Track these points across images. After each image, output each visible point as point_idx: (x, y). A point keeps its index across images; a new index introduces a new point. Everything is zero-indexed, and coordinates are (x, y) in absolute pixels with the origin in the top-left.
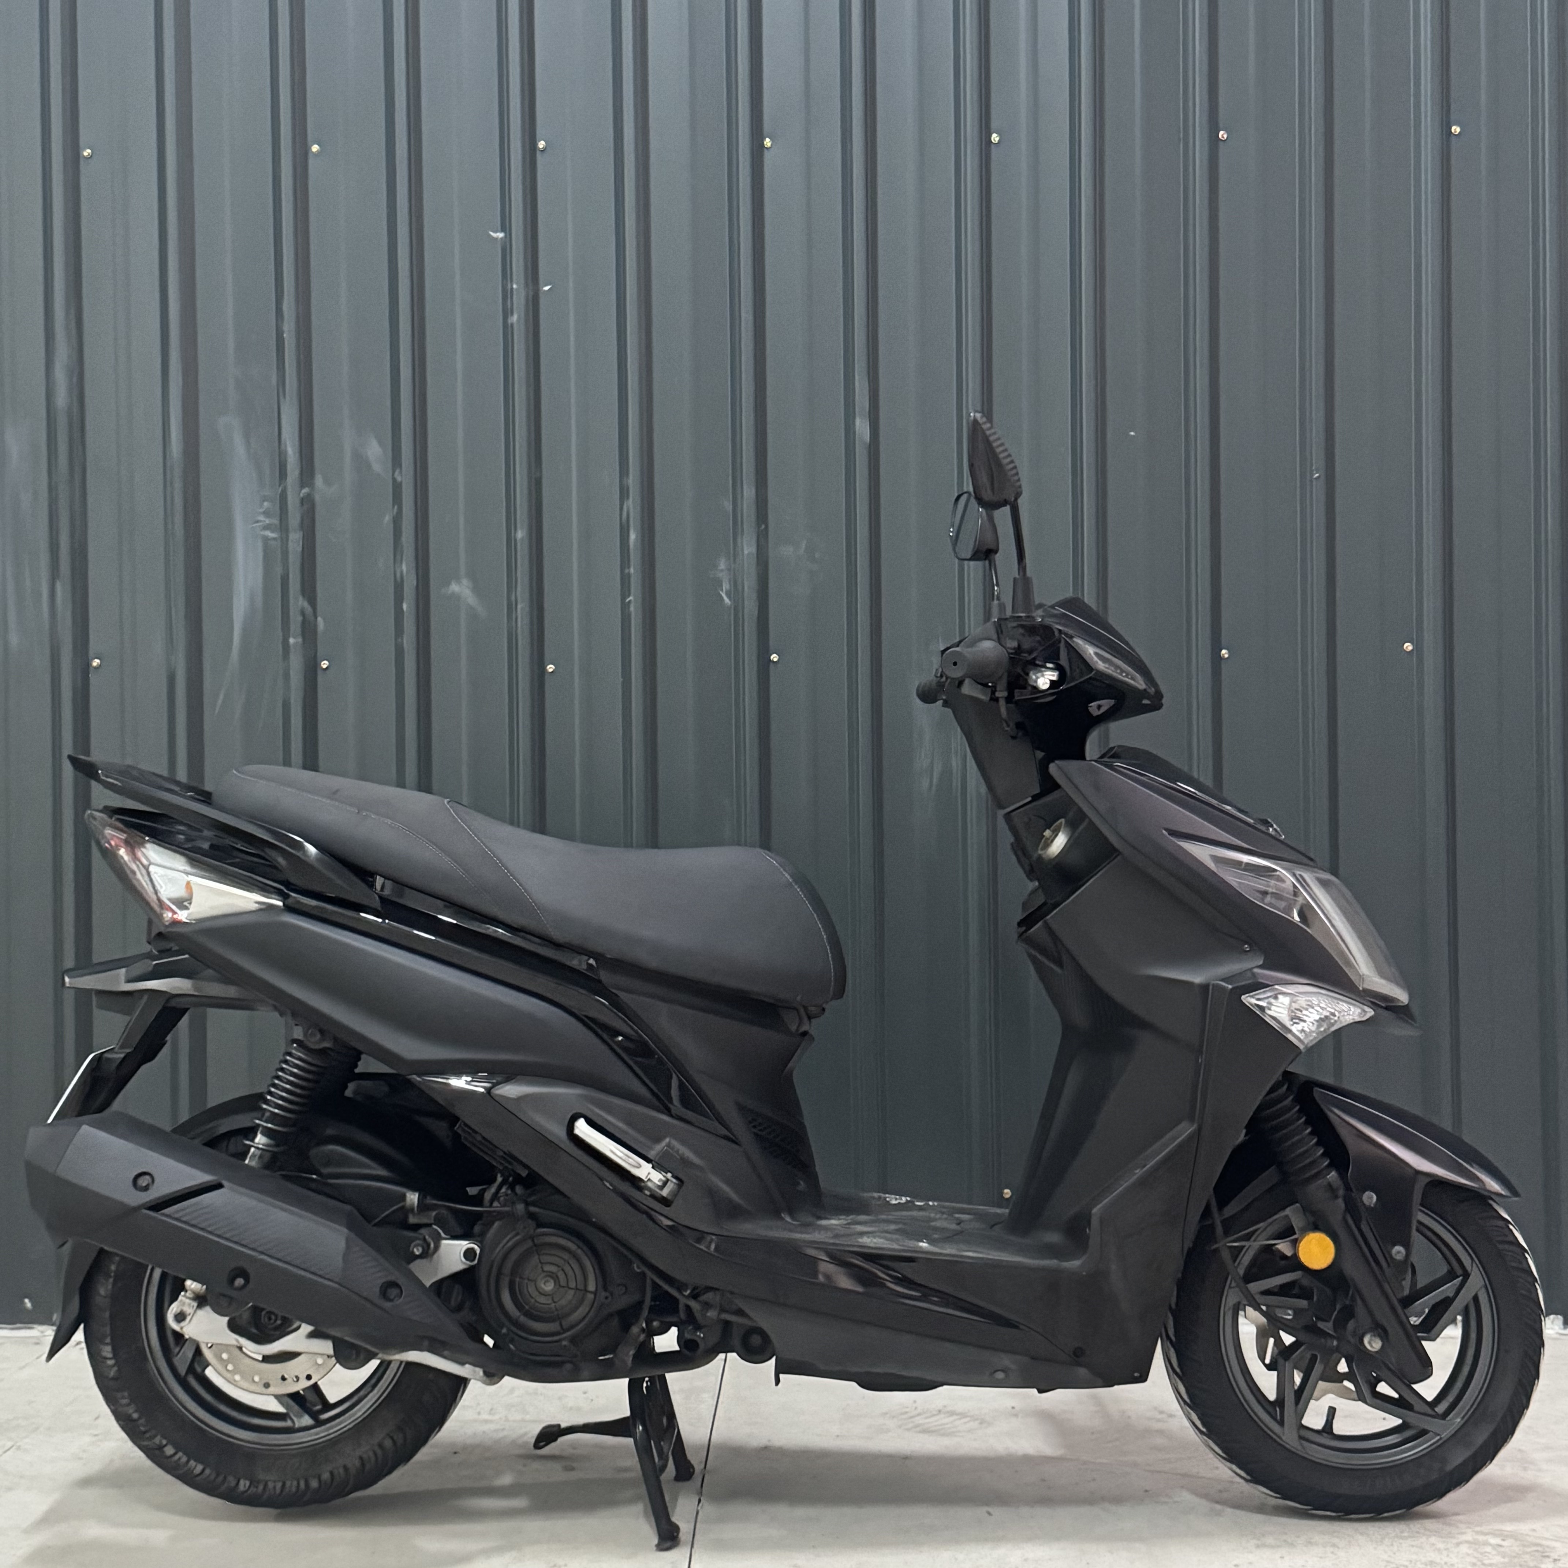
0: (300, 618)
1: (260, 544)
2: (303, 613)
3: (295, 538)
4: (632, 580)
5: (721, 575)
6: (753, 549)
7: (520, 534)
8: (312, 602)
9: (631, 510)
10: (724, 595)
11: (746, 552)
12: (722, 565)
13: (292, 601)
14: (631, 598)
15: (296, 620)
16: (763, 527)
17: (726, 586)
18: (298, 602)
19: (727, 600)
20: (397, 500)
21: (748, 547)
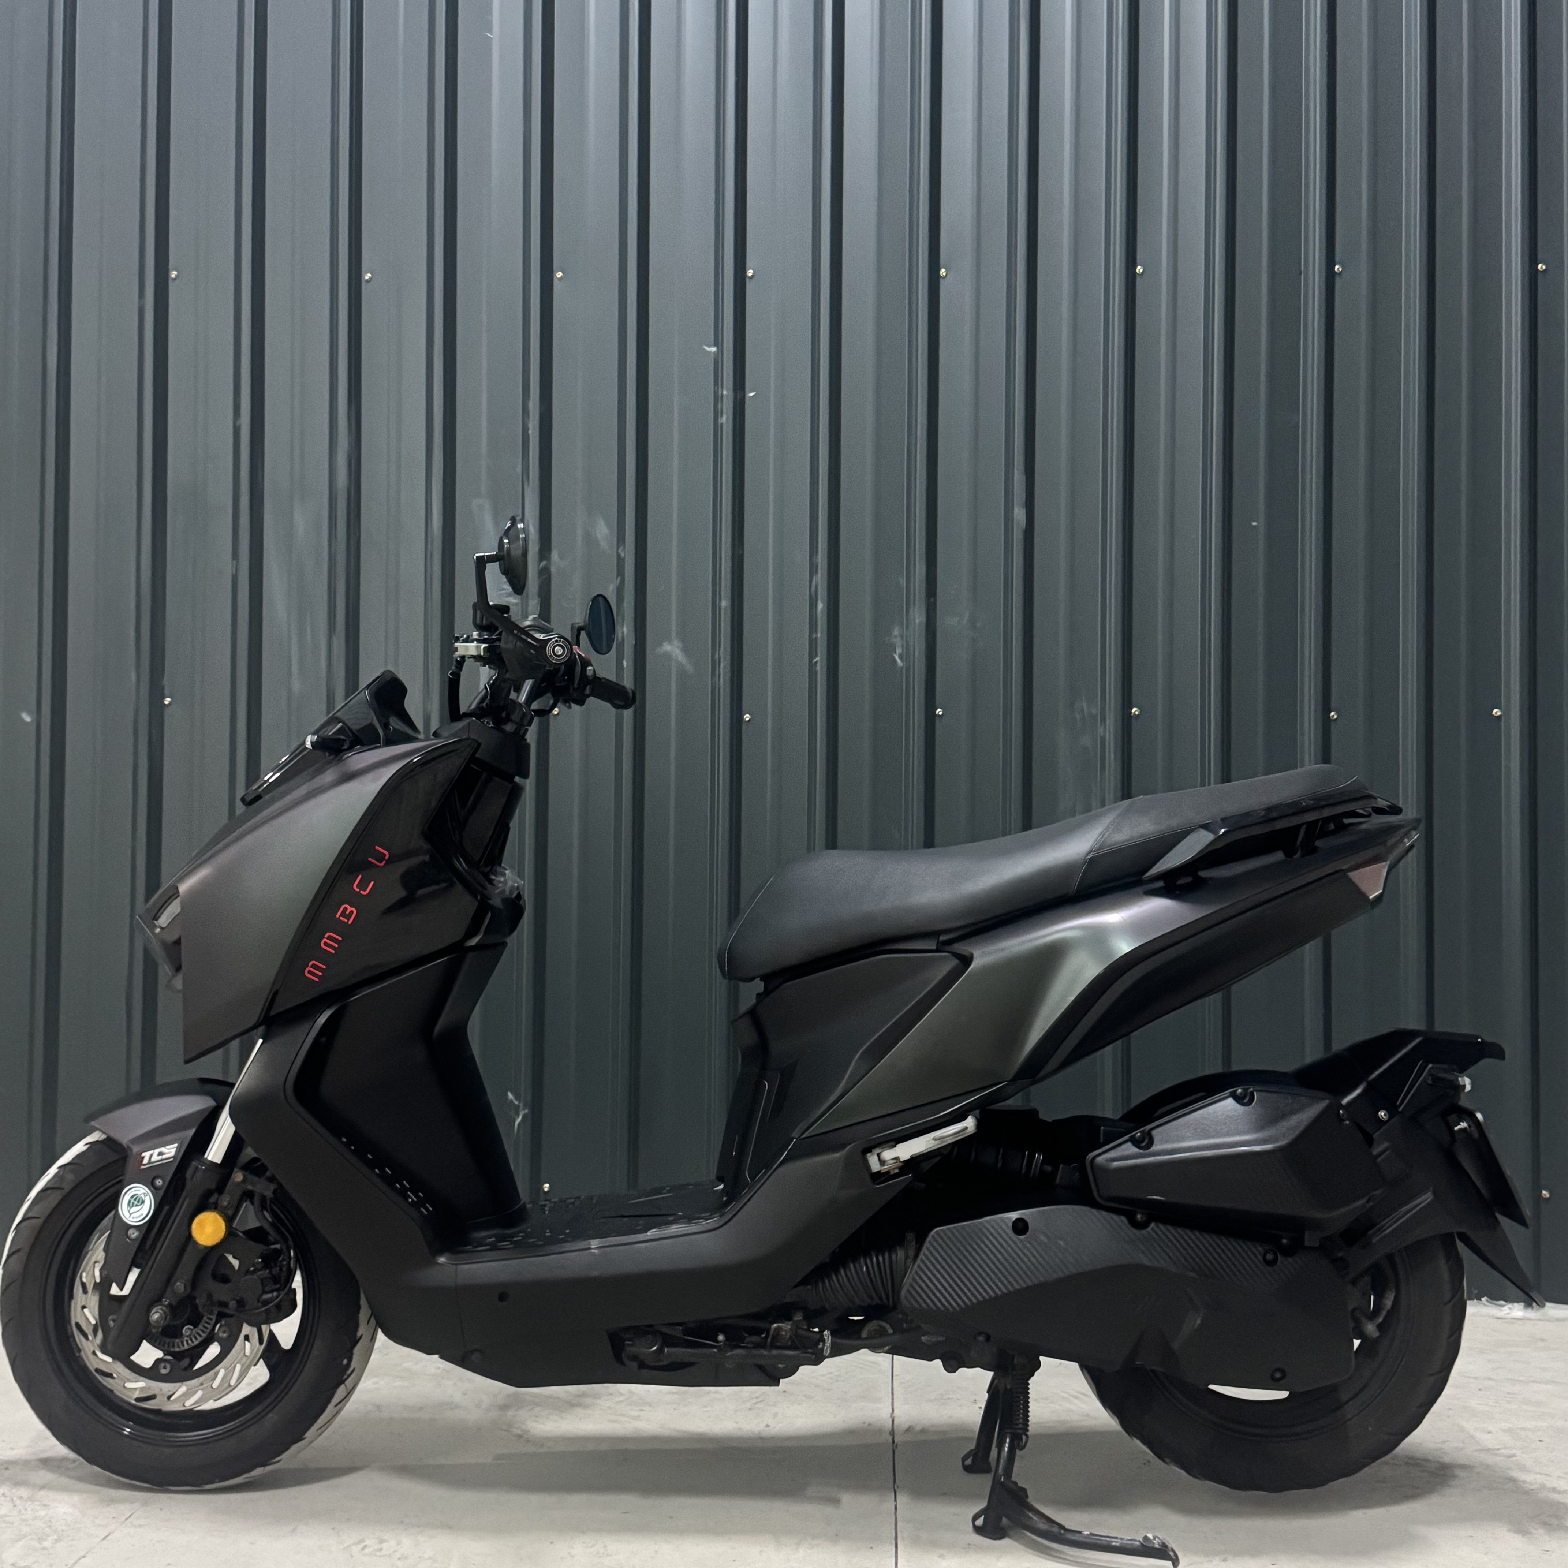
3: (534, 604)
4: (820, 643)
5: (894, 640)
6: (923, 619)
7: (725, 603)
9: (820, 584)
10: (897, 657)
11: (917, 621)
12: (896, 632)
14: (818, 659)
16: (932, 600)
17: (899, 650)
19: (899, 661)
20: (620, 572)
21: (919, 617)
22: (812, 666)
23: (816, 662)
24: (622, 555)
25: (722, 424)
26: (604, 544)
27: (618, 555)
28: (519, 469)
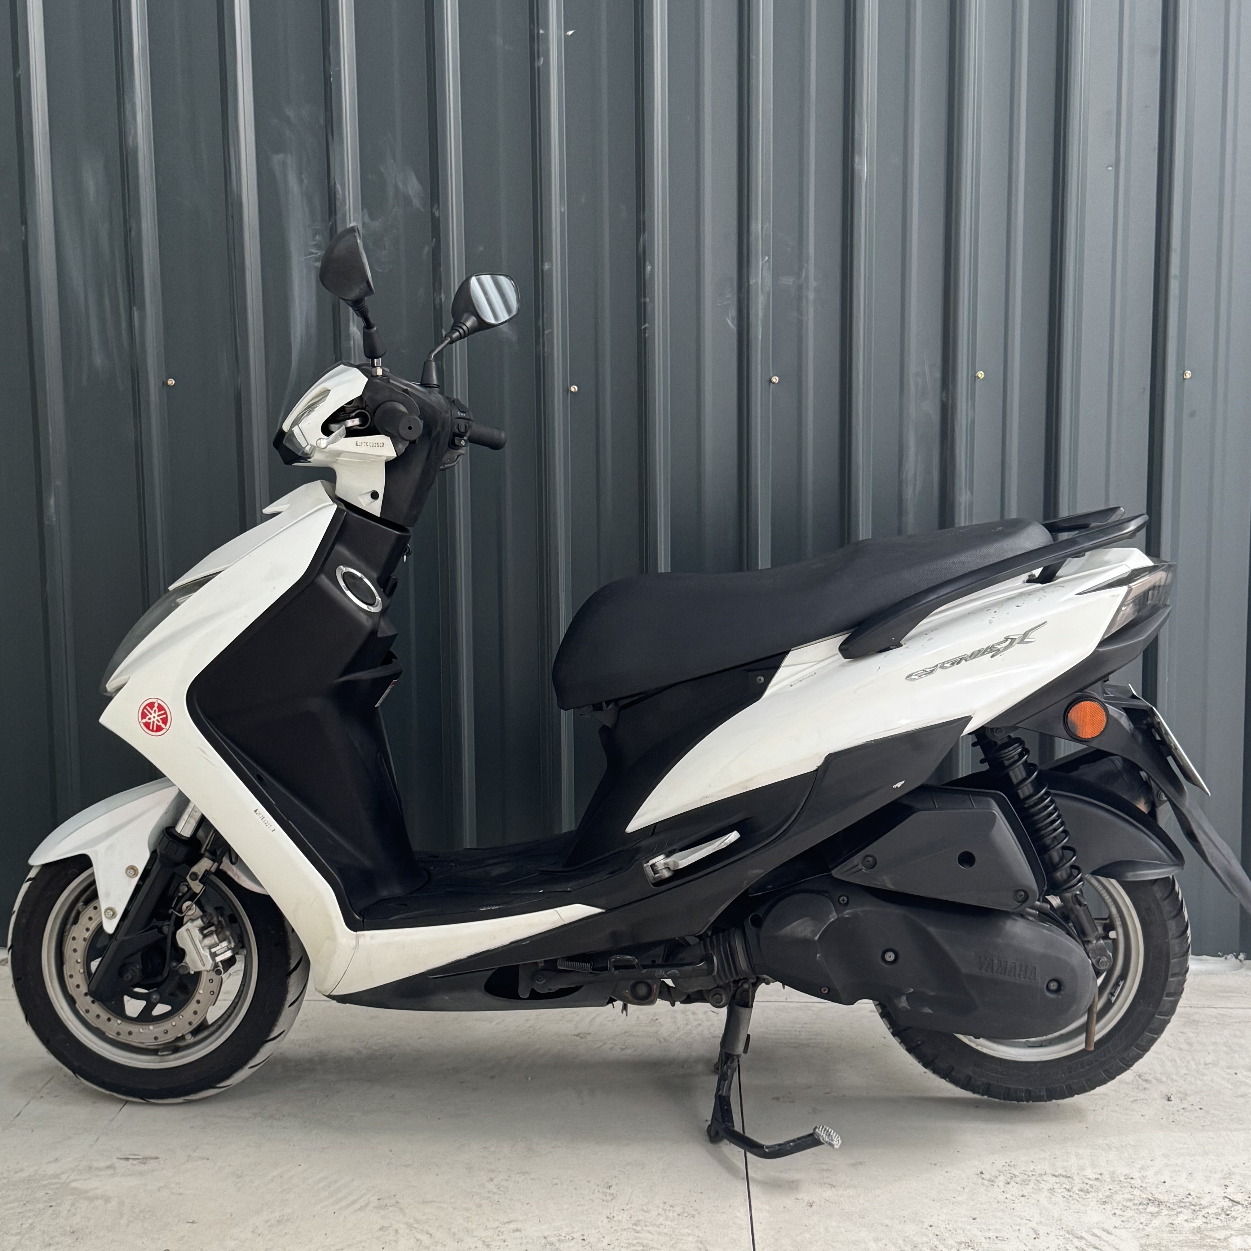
9: (647, 243)
11: (751, 282)
17: (731, 313)
20: (436, 233)
22: (640, 332)
23: (645, 329)
24: (437, 214)
25: (539, 68)
26: (416, 203)
27: (433, 214)
28: (322, 121)
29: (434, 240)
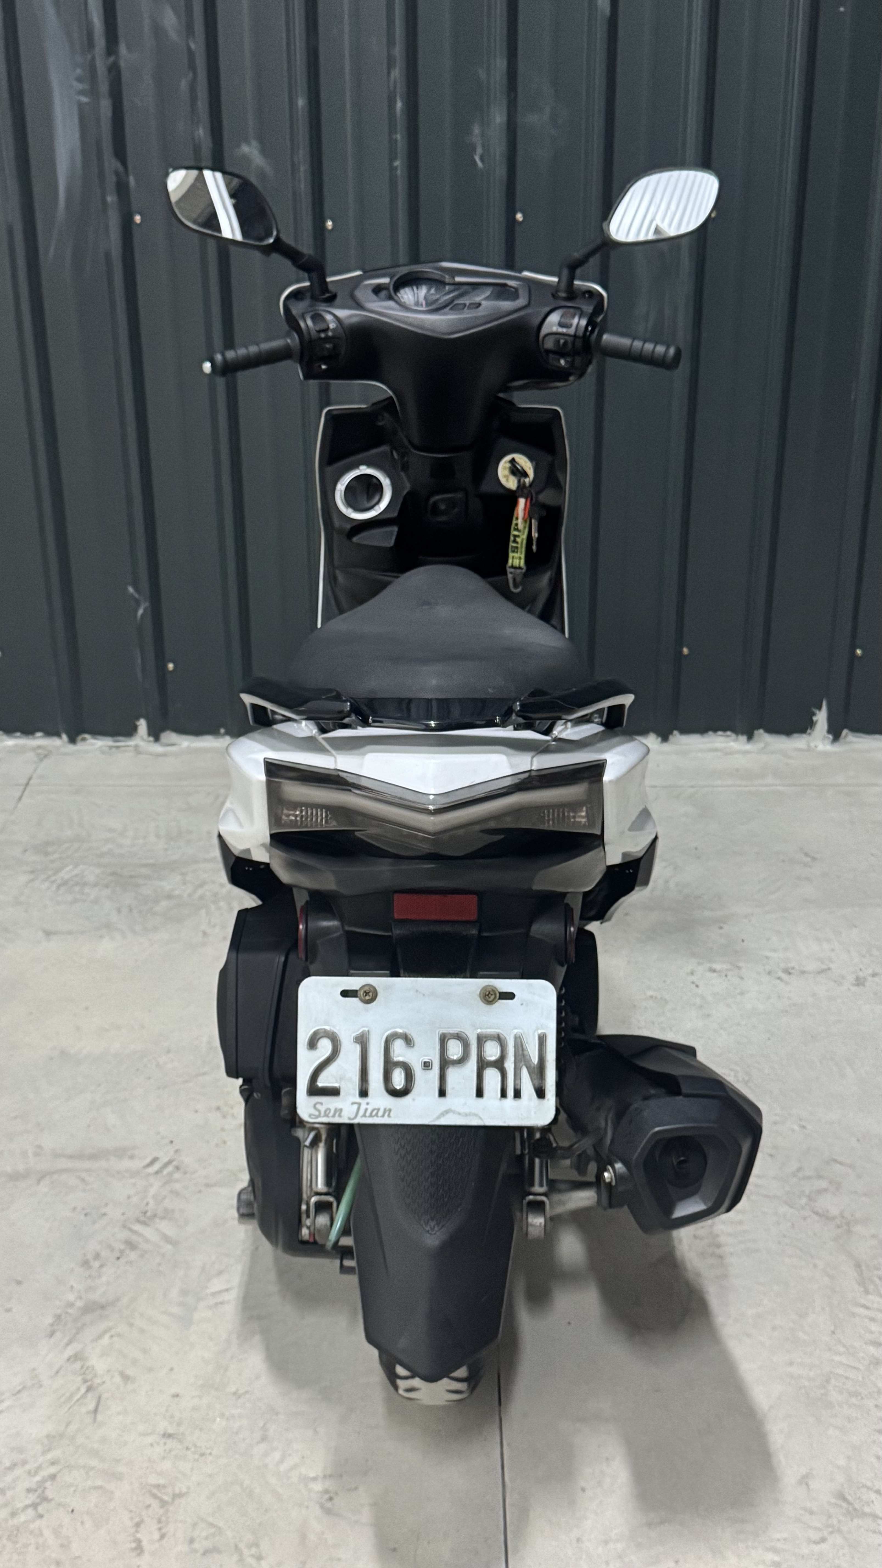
0: (114, 179)
1: (75, 109)
2: (117, 173)
3: (106, 105)
4: (399, 145)
5: (474, 140)
6: (505, 118)
7: (301, 102)
8: (124, 163)
9: (398, 79)
10: (477, 159)
11: (498, 121)
12: (477, 130)
13: (106, 164)
14: (397, 163)
15: (111, 180)
16: (513, 95)
17: (479, 150)
18: (111, 164)
19: (480, 164)
20: (192, 67)
21: (499, 117)
22: (392, 169)
23: (396, 167)
24: (193, 46)
26: (173, 34)
27: (188, 47)
29: (191, 75)
